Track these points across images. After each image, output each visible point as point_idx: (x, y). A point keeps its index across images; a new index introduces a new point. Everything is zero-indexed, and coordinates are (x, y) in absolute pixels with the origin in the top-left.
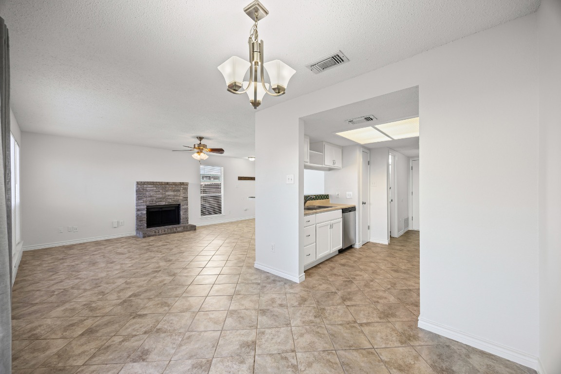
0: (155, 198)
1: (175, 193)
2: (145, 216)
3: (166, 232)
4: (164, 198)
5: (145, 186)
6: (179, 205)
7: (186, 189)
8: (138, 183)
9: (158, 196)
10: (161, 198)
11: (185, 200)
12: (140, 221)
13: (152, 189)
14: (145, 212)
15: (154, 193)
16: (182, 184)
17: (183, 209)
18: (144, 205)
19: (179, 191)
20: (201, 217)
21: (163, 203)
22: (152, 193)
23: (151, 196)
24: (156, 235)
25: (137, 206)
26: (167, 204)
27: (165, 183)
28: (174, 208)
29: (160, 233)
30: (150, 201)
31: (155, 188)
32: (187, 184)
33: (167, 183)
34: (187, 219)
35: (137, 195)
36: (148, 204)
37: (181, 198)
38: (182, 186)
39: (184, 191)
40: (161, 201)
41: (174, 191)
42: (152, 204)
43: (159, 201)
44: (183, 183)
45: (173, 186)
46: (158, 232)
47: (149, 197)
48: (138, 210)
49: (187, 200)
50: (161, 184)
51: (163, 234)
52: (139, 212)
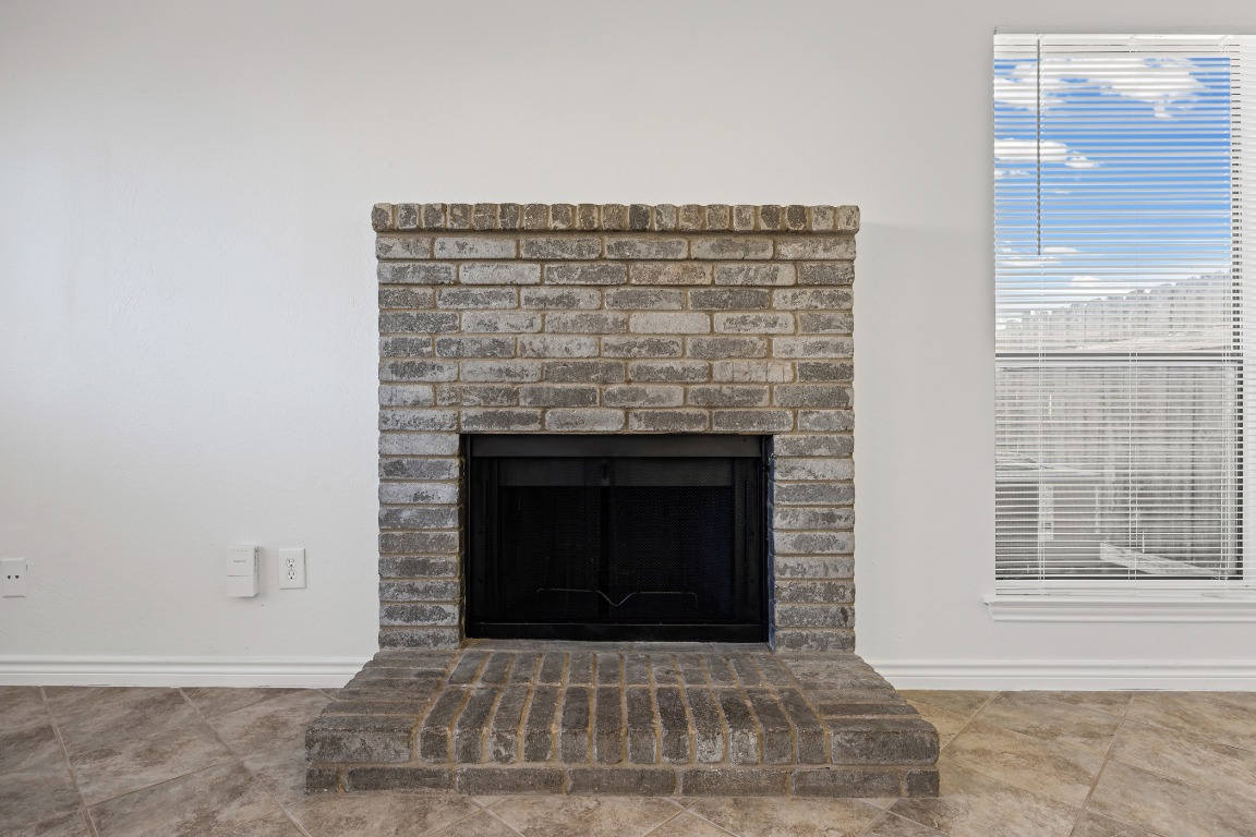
0: (533, 366)
1: (720, 318)
2: (451, 528)
3: (554, 763)
4: (609, 372)
5: (448, 246)
6: (765, 440)
7: (833, 284)
8: (386, 223)
9: (557, 345)
10: (583, 370)
11: (823, 402)
12: (412, 568)
13: (506, 273)
14: (446, 492)
15: (521, 318)
16: (786, 224)
17: (801, 488)
18: (437, 429)
19: (755, 297)
20: (993, 590)
21: (606, 421)
22: (508, 320)
23: (499, 349)
24: (436, 780)
25: (387, 428)
26: (637, 427)
27: (613, 210)
28: (721, 477)
29: (487, 762)
30: (488, 396)
31: (531, 273)
32: (840, 229)
33: (638, 221)
34: (839, 598)
35: (384, 325)
36: (473, 416)
37: (780, 373)
38: (789, 250)
39: (806, 298)
40: (583, 398)
41: (708, 302)
42: (507, 419)
43: (565, 400)
44: (799, 212)
45: (702, 247)
46: (469, 754)
47: (482, 354)
48: (392, 469)
49: (842, 400)
50: (584, 224)
51: (516, 784)
52: (404, 490)
